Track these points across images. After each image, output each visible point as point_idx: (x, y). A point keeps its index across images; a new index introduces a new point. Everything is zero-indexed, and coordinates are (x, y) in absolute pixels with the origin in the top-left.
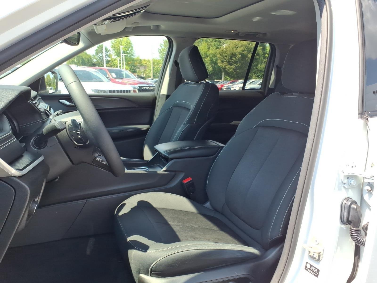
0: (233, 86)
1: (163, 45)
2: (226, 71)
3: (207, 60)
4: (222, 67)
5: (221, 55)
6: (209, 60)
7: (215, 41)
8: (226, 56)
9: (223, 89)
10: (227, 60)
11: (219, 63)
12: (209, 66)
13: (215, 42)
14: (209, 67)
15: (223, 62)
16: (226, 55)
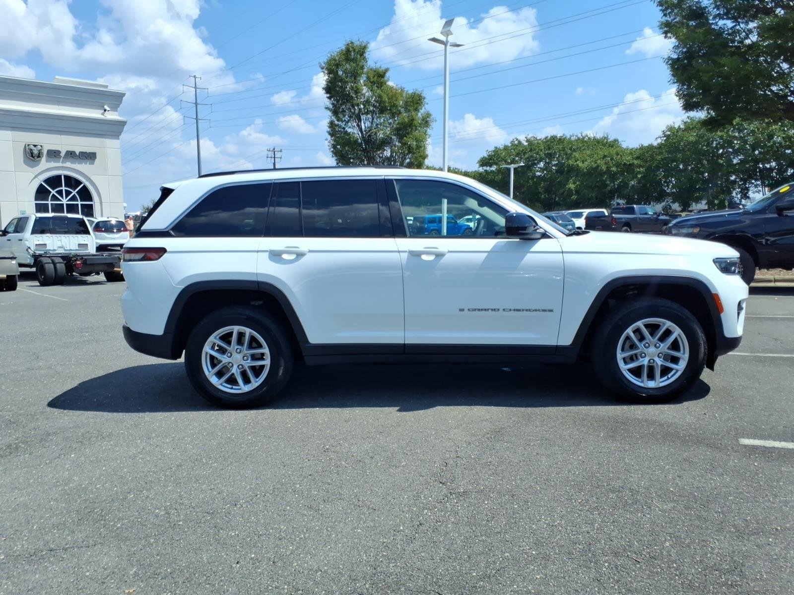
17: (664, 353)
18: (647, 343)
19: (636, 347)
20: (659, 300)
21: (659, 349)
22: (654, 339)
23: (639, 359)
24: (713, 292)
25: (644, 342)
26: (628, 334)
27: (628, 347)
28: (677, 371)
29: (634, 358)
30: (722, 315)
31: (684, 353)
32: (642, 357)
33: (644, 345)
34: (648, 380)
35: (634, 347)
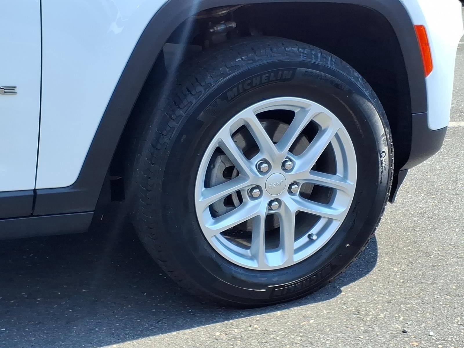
17: (302, 182)
18: (266, 161)
19: (238, 174)
20: (295, 49)
21: (293, 172)
22: (281, 148)
23: (246, 204)
24: (416, 21)
25: (257, 159)
26: (221, 142)
27: (221, 175)
28: (330, 221)
29: (236, 200)
30: (429, 79)
31: (345, 178)
32: (252, 198)
33: (259, 167)
34: (266, 252)
35: (235, 172)
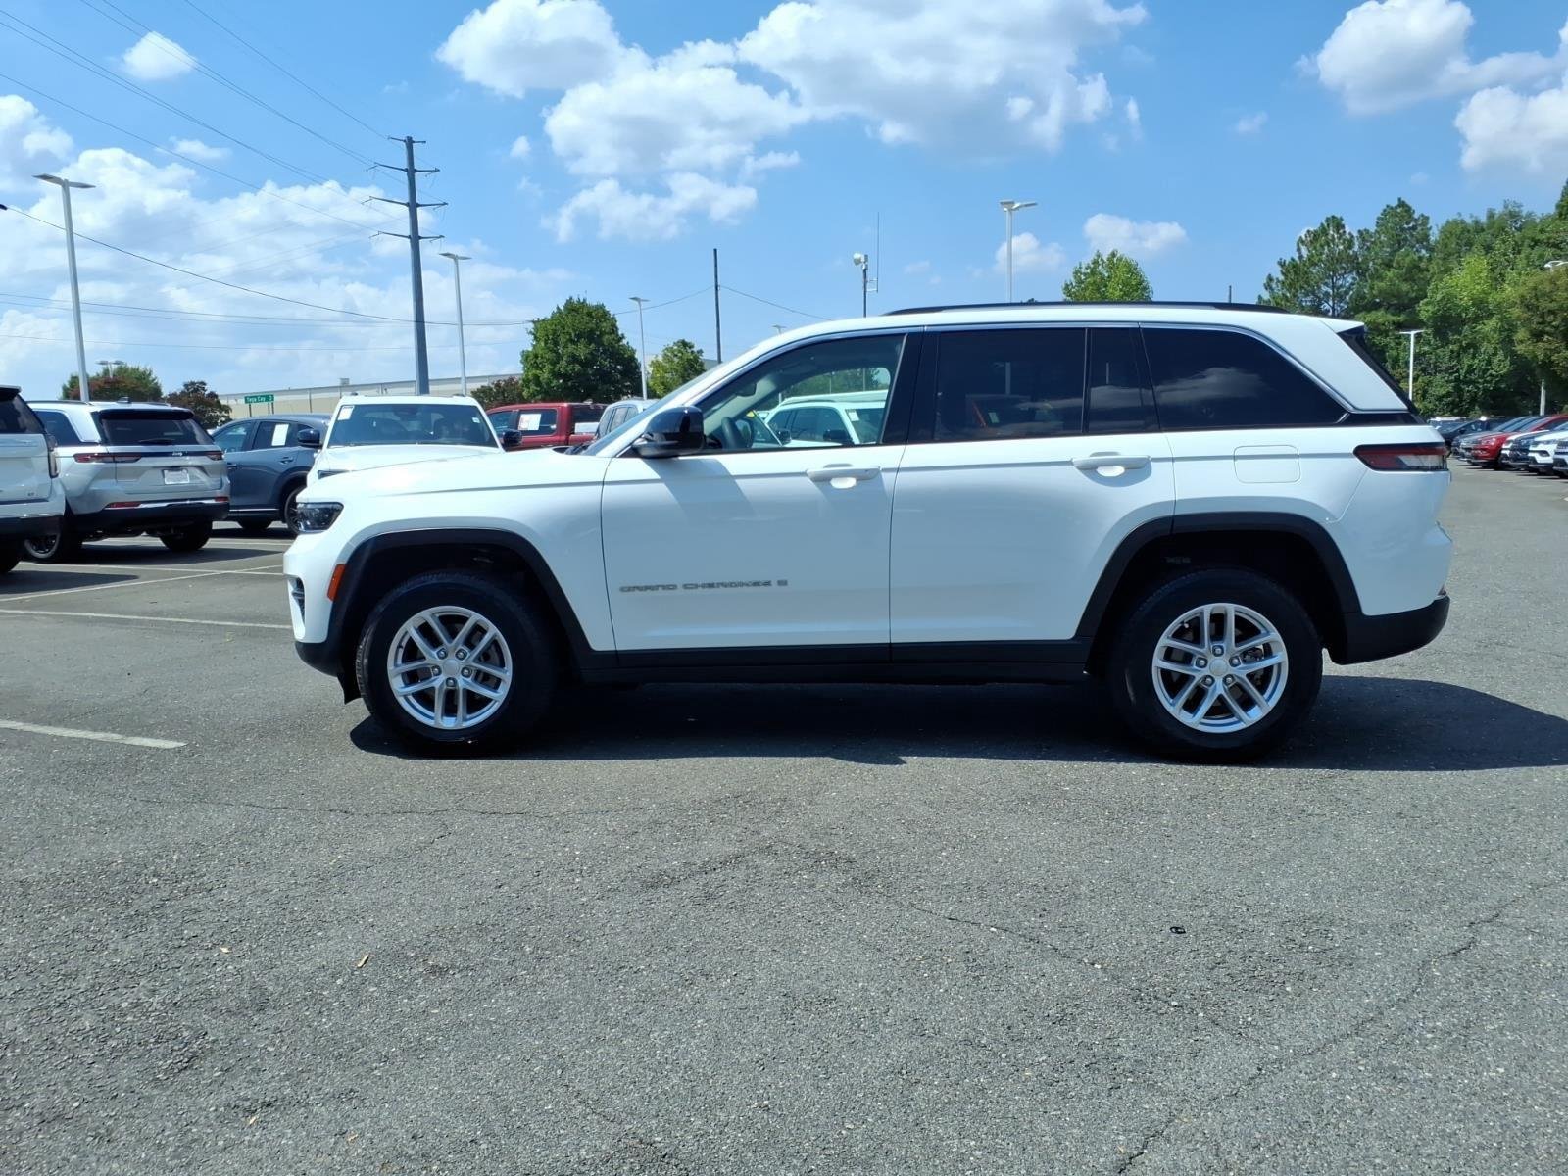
0: (1537, 439)
1: (1278, 281)
2: (1555, 372)
3: (1487, 329)
4: (1536, 356)
5: (1529, 309)
6: (1495, 331)
7: (1530, 246)
8: (1552, 312)
9: (1503, 452)
10: (1557, 328)
11: (1522, 342)
12: (1495, 354)
13: (1532, 247)
14: (1496, 360)
15: (1537, 336)
16: (1554, 306)
